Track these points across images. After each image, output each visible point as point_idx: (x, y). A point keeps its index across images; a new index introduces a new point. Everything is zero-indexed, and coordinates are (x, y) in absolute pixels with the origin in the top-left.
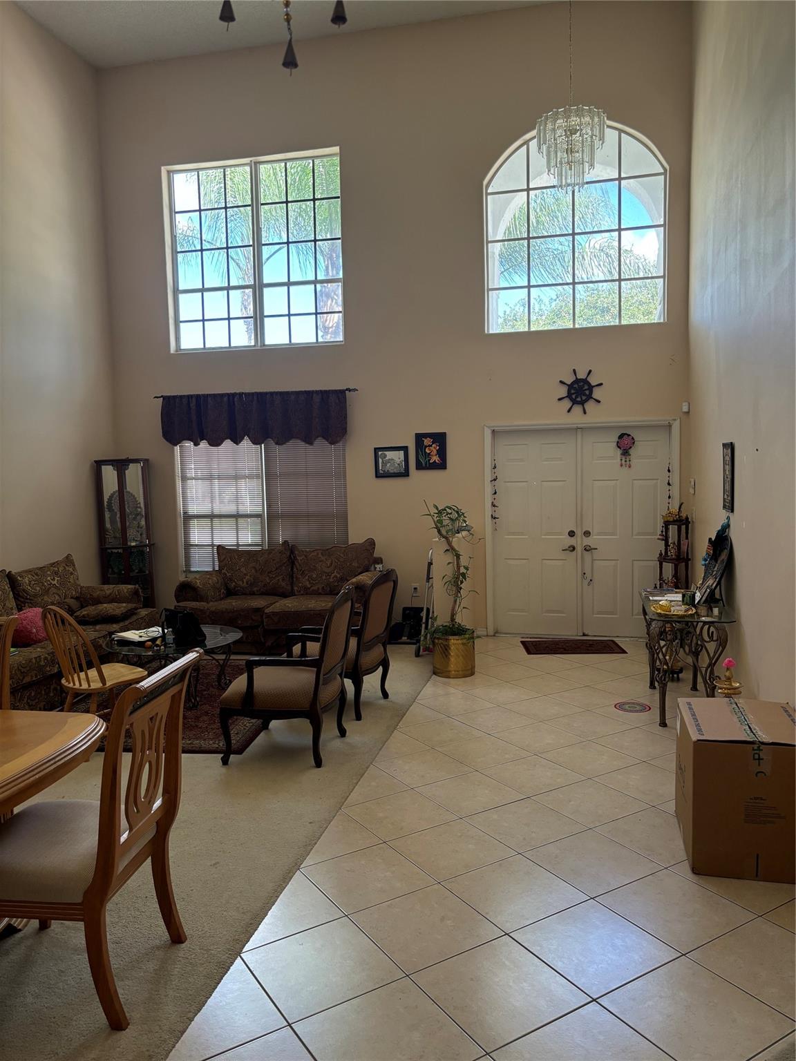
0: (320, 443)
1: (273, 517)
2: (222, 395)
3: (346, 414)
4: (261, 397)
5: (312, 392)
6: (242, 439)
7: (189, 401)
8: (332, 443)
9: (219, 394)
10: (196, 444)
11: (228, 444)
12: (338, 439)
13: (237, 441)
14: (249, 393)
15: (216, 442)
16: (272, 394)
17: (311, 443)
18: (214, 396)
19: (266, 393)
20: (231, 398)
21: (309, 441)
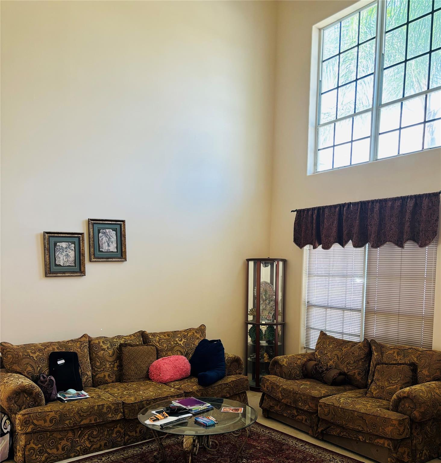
0: (409, 246)
1: (369, 312)
2: (335, 206)
3: (438, 217)
4: (363, 205)
5: (407, 197)
6: (347, 242)
7: (313, 213)
8: (421, 246)
9: (334, 205)
10: (315, 247)
11: (336, 247)
12: (427, 242)
13: (343, 244)
14: (355, 203)
15: (326, 247)
16: (373, 202)
17: (401, 246)
18: (330, 207)
19: (368, 202)
20: (342, 207)
21: (400, 244)
